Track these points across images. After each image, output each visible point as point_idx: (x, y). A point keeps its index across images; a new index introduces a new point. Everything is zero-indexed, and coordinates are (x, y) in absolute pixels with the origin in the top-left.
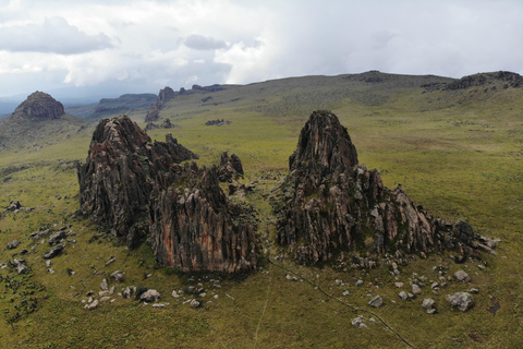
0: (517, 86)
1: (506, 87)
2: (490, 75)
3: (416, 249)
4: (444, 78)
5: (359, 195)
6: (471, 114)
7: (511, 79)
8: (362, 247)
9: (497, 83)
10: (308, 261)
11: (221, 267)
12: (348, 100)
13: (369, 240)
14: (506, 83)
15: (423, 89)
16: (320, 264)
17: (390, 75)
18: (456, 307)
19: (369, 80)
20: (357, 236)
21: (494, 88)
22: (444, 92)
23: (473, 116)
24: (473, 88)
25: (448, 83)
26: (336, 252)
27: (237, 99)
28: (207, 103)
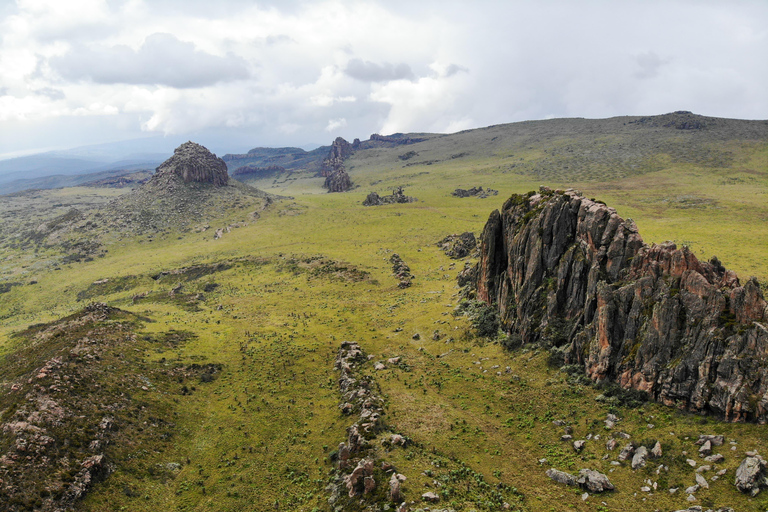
27: (461, 155)
28: (410, 161)
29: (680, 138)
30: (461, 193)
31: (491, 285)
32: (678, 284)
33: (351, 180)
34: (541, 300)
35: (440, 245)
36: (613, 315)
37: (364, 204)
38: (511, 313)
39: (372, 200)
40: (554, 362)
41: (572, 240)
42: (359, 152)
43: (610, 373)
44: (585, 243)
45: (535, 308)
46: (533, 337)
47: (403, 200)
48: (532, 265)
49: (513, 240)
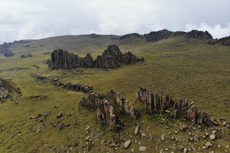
0: (139, 37)
1: (136, 38)
2: (131, 34)
3: (138, 61)
4: (117, 36)
5: (130, 55)
6: (128, 46)
7: (137, 35)
8: (132, 61)
9: (133, 37)
10: (126, 64)
11: (115, 66)
12: (89, 44)
13: (133, 60)
14: (136, 36)
15: (111, 40)
16: (128, 64)
17: (99, 35)
18: (145, 65)
19: (93, 37)
20: (131, 60)
21: (133, 38)
22: (119, 41)
23: (129, 46)
24: (127, 39)
25: (119, 37)
26: (129, 63)
27: (43, 45)
28: (28, 47)
29: (92, 39)
30: (45, 54)
31: (53, 63)
32: (72, 57)
33: (13, 53)
34: (60, 62)
35: (43, 63)
36: (67, 61)
37: (21, 58)
38: (57, 65)
39: (23, 57)
40: (62, 69)
41: (62, 55)
42: (12, 46)
43: (68, 68)
44: (64, 55)
45: (59, 64)
46: (59, 67)
47: (31, 56)
48: (58, 58)
49: (55, 56)
